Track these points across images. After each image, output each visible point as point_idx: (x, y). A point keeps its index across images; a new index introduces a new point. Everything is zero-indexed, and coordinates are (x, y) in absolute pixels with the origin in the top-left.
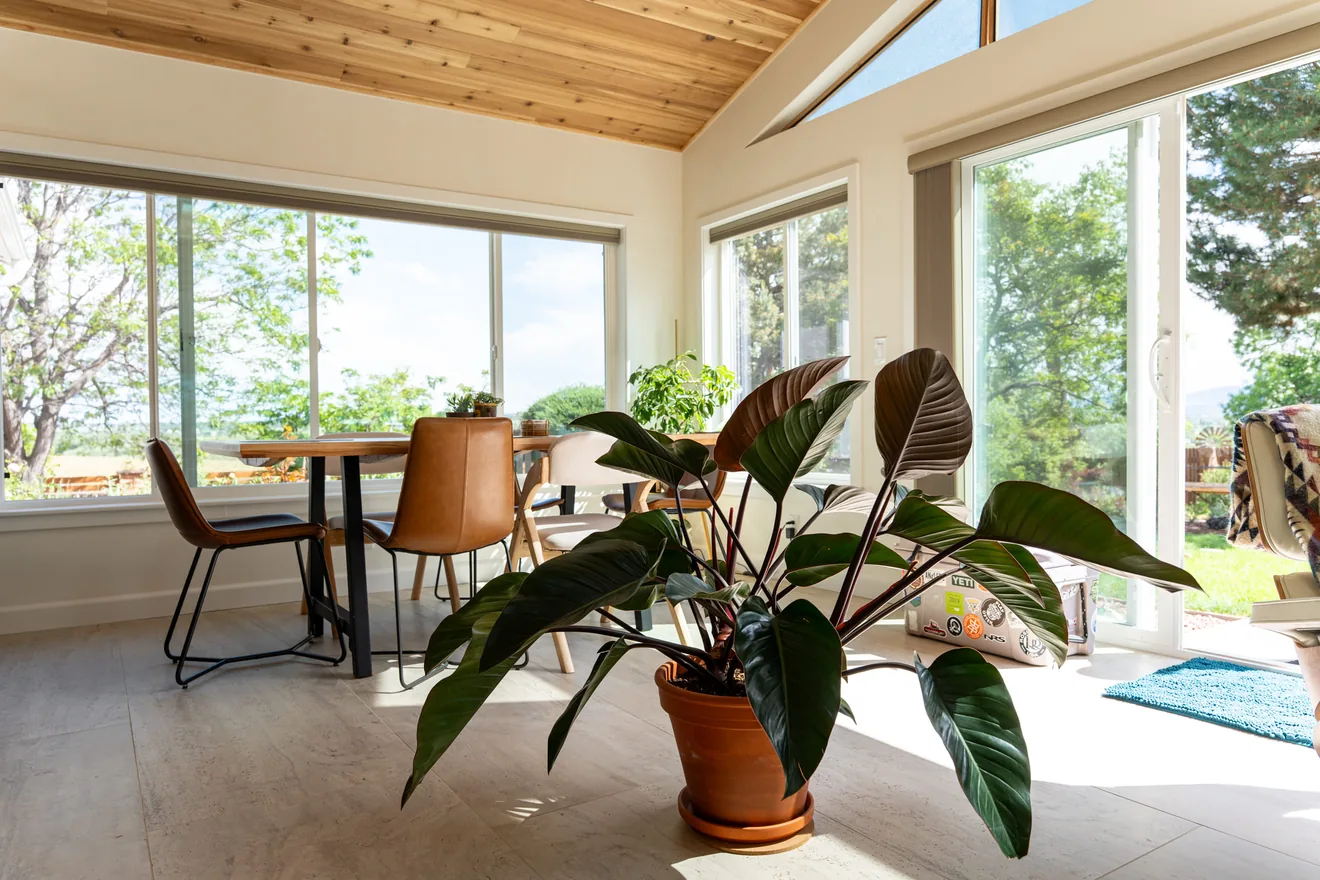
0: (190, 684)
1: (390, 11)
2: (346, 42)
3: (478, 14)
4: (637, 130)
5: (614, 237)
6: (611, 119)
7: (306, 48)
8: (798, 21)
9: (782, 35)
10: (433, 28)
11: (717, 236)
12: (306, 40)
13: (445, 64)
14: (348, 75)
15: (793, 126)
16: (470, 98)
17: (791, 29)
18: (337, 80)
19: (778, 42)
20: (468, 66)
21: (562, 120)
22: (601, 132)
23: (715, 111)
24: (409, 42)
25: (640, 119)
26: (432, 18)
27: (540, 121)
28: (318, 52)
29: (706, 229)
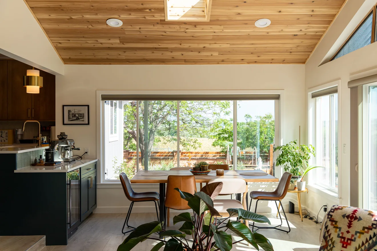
0: (126, 234)
1: (191, 47)
2: (182, 55)
3: (216, 43)
4: (284, 61)
5: (277, 98)
6: (273, 59)
7: (173, 58)
8: (328, 25)
9: (325, 30)
10: (204, 48)
11: (314, 96)
12: (173, 56)
13: (212, 55)
14: (186, 61)
15: (332, 60)
16: (223, 61)
17: (327, 28)
18: (184, 63)
19: (324, 32)
20: (219, 54)
21: (256, 62)
22: (271, 63)
23: (311, 52)
24: (199, 52)
25: (284, 58)
26: (204, 46)
27: (248, 63)
28: (176, 58)
29: (310, 94)
